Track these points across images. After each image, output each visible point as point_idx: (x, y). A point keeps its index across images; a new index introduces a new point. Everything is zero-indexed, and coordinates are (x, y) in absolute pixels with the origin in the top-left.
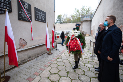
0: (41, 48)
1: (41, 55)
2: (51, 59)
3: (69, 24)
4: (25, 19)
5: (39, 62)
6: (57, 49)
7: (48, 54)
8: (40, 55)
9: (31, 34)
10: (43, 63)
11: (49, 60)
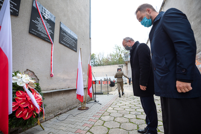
0: (66, 96)
1: (65, 110)
2: (89, 117)
3: (107, 66)
4: (43, 35)
5: (62, 124)
6: (95, 101)
7: (80, 109)
8: (63, 111)
9: (50, 64)
10: (73, 126)
11: (83, 119)
